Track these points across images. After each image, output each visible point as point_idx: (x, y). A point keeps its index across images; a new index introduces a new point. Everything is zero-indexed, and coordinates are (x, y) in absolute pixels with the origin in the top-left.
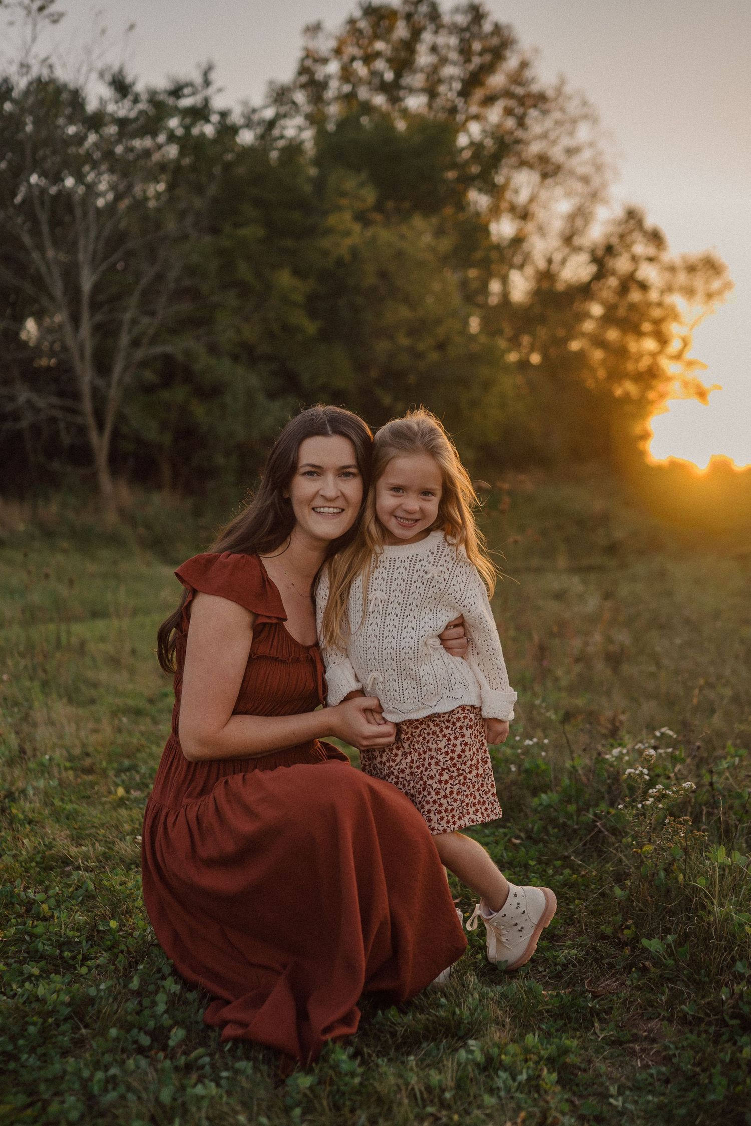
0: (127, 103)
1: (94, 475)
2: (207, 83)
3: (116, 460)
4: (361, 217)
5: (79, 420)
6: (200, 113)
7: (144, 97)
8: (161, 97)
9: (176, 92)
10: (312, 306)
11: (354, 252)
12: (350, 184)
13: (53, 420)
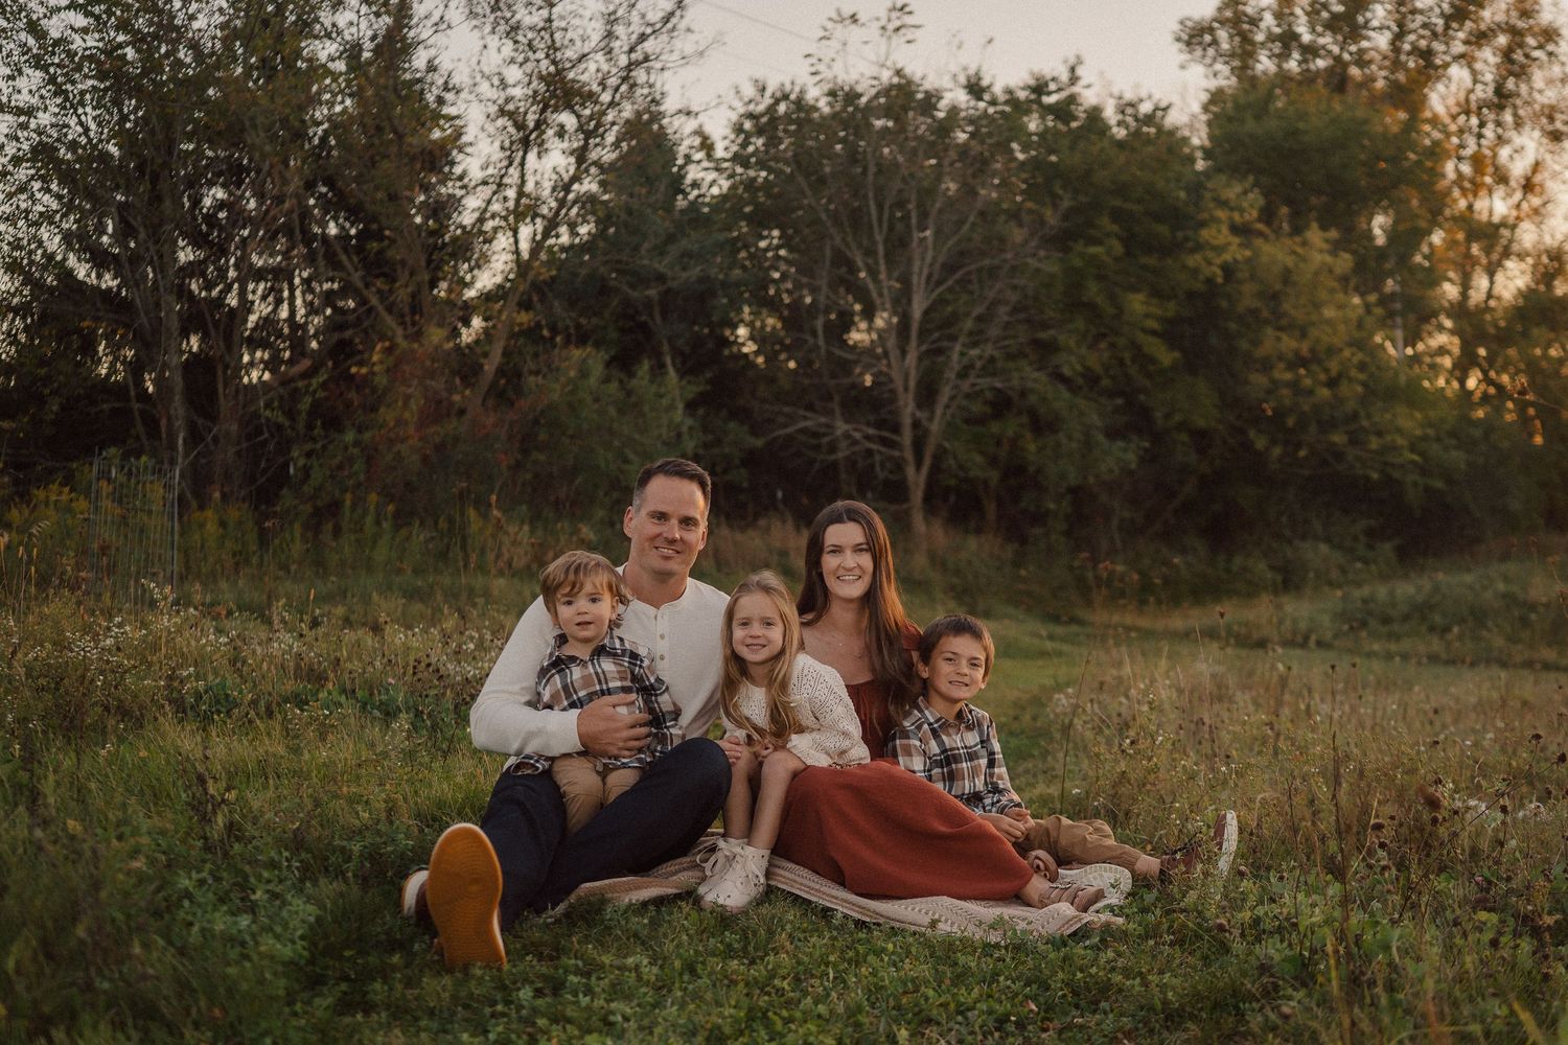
0: (982, 105)
1: (907, 512)
2: (1074, 80)
3: (934, 497)
4: (1242, 231)
5: (896, 453)
6: (1063, 111)
7: (1002, 98)
8: (1022, 95)
9: (1039, 88)
10: (1170, 333)
11: (1228, 270)
12: (1232, 192)
13: (869, 453)
